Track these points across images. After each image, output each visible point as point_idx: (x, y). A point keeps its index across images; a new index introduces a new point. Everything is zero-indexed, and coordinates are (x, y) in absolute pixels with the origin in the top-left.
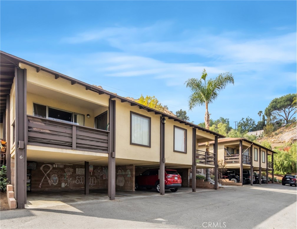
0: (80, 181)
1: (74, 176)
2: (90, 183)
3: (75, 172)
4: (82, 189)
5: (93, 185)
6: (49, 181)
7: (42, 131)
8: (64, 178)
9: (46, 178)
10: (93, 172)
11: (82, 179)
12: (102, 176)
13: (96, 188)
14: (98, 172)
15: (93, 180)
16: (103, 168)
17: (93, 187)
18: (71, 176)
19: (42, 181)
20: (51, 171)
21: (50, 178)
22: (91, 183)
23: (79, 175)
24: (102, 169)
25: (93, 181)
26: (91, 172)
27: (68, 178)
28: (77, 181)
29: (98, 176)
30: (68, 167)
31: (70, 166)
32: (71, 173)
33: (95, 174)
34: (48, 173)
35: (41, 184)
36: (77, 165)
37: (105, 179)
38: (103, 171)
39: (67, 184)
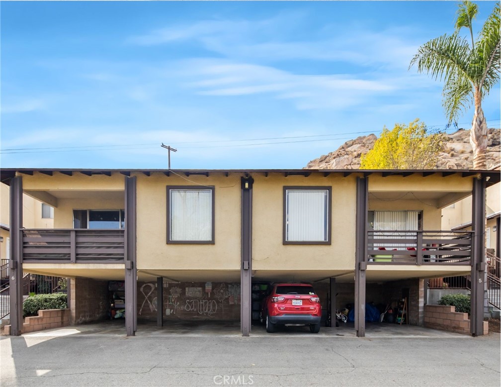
0: (192, 307)
1: (182, 299)
2: (207, 310)
3: (184, 293)
4: (194, 318)
5: (211, 313)
6: (151, 306)
7: (38, 244)
8: (169, 302)
9: (147, 302)
10: (212, 293)
11: (195, 303)
12: (227, 299)
13: (217, 318)
14: (219, 292)
15: (211, 304)
16: (229, 286)
17: (212, 317)
18: (178, 299)
19: (142, 306)
20: (153, 292)
21: (151, 302)
22: (209, 310)
23: (189, 298)
24: (228, 288)
25: (211, 307)
26: (208, 293)
27: (174, 301)
28: (187, 307)
29: (221, 298)
30: (175, 287)
31: (177, 285)
32: (179, 295)
33: (216, 296)
34: (149, 295)
35: (141, 310)
36: (187, 283)
37: (233, 303)
38: (229, 290)
39: (174, 311)
